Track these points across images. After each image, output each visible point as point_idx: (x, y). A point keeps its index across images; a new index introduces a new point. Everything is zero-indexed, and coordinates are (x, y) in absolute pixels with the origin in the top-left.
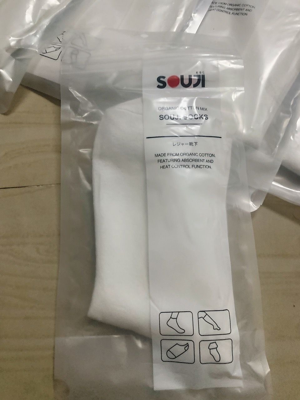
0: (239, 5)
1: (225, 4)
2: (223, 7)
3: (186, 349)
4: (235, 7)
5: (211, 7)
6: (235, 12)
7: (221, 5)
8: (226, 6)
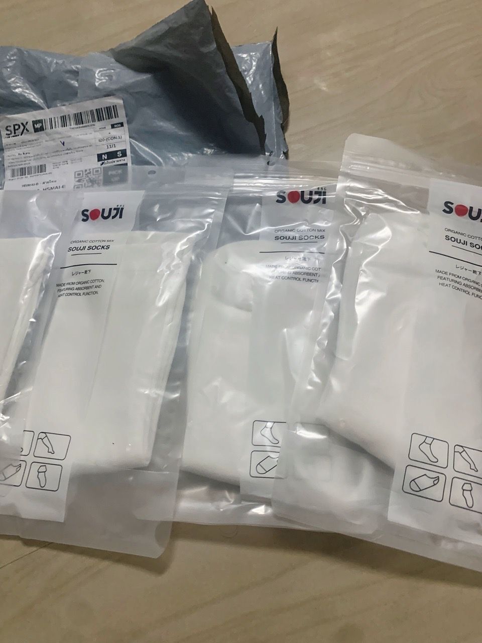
3: (436, 482)
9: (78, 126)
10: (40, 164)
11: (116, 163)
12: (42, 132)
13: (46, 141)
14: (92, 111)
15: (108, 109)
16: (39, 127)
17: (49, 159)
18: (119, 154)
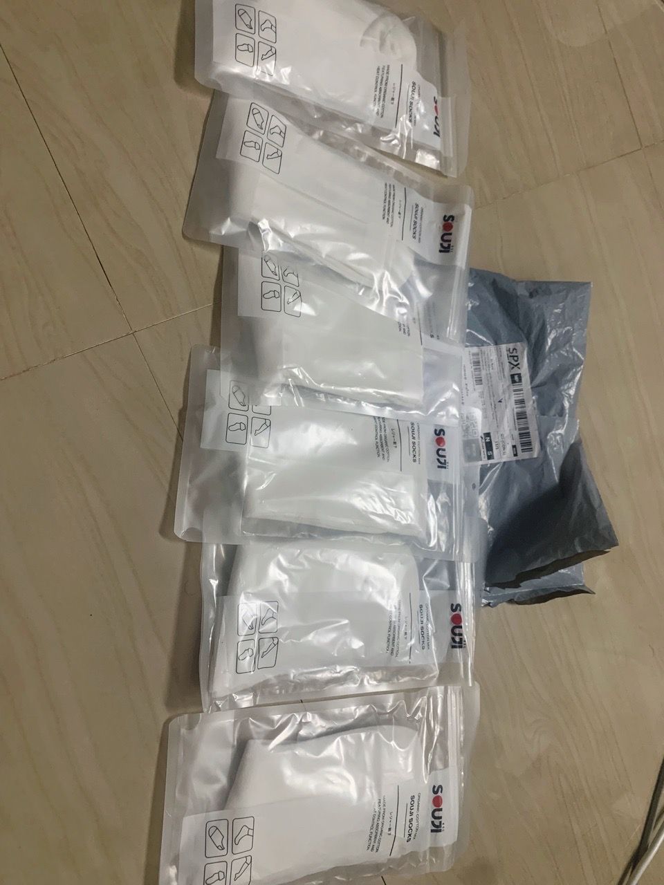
0: (387, 445)
1: (385, 430)
2: (381, 430)
3: (220, 848)
4: (384, 442)
5: (379, 418)
6: (379, 444)
7: (383, 427)
8: (383, 434)
9: (515, 415)
10: (483, 379)
11: (482, 450)
12: (511, 382)
13: (503, 385)
14: (528, 428)
15: (529, 443)
16: (515, 379)
17: (487, 388)
18: (490, 453)
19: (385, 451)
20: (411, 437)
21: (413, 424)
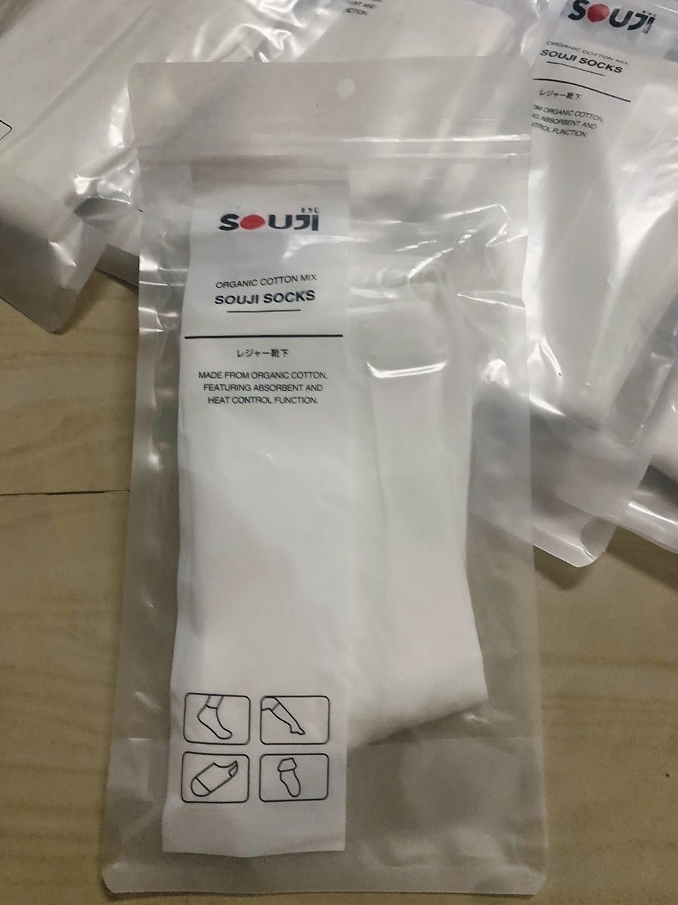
0: (568, 113)
19: (579, 118)
20: (570, 63)
21: (545, 53)
